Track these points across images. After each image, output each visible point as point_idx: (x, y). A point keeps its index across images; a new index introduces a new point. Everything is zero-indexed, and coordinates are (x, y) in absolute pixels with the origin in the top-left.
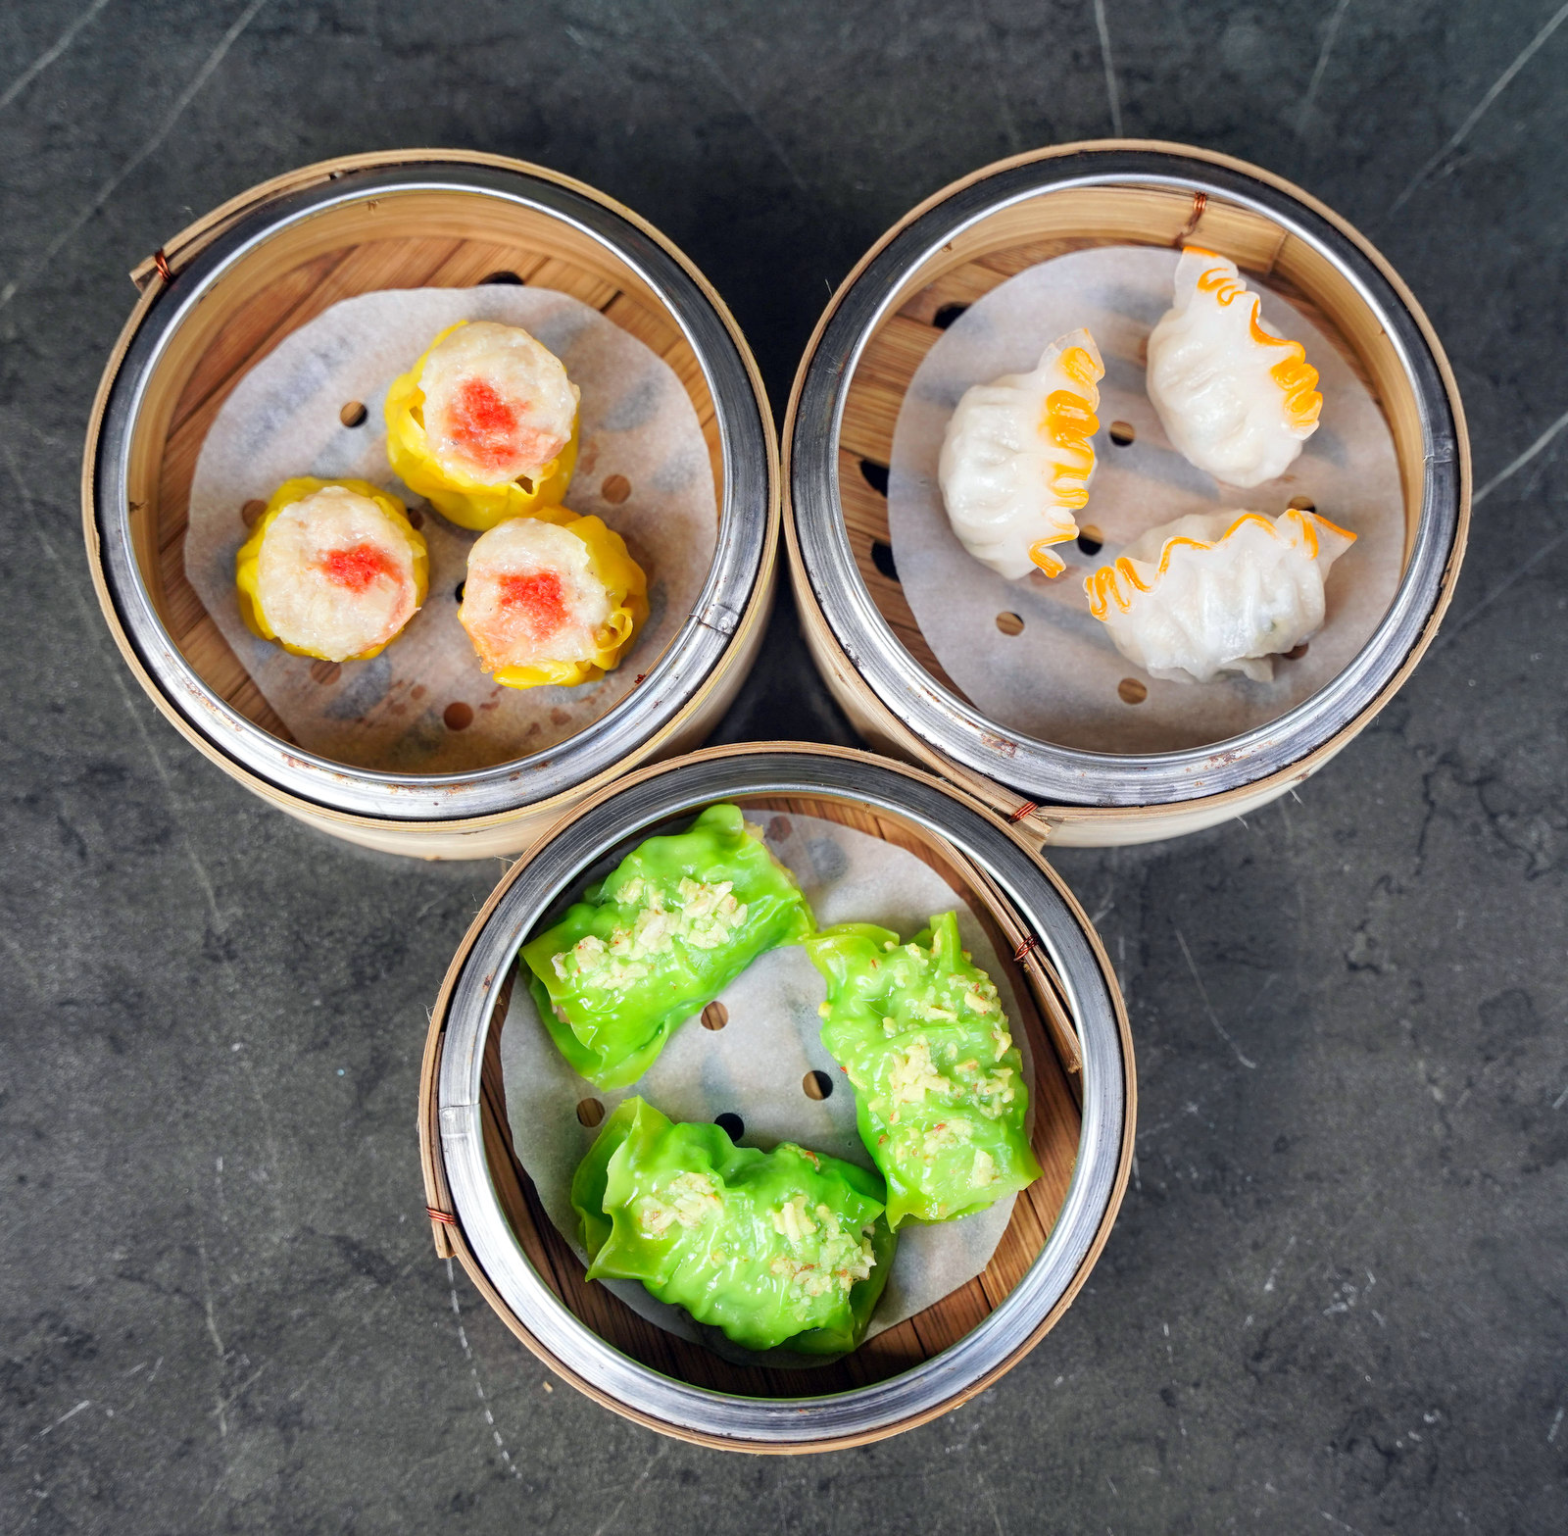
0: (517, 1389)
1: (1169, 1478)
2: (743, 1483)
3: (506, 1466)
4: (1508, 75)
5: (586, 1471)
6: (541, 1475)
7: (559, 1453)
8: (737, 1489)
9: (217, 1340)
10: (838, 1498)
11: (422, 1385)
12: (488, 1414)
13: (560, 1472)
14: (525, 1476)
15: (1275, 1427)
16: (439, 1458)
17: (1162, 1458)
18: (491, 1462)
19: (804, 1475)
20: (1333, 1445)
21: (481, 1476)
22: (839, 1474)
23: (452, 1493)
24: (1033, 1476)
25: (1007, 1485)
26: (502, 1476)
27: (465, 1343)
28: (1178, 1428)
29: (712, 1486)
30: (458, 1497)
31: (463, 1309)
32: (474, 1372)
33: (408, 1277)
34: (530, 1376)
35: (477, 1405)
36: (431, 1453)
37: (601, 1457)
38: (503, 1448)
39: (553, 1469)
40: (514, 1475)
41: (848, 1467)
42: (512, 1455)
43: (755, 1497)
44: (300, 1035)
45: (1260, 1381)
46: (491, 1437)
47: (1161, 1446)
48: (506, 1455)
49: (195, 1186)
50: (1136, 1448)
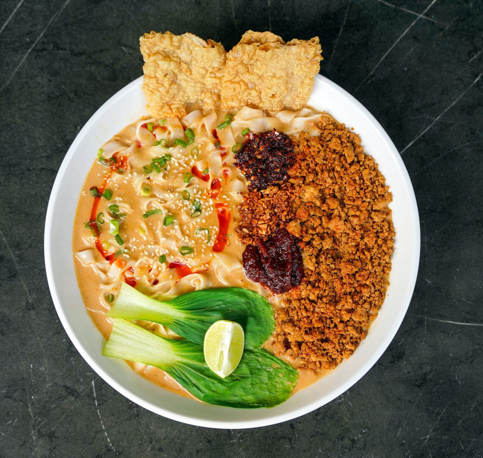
0: (114, 426)
1: (292, 448)
2: (176, 451)
3: (111, 447)
4: (386, 54)
5: (133, 449)
6: (120, 450)
7: (125, 444)
8: (174, 453)
9: (31, 414)
10: (201, 455)
11: (87, 426)
12: (106, 433)
13: (126, 449)
14: (116, 450)
15: (321, 434)
16: (93, 445)
17: (291, 443)
18: (107, 446)
19: (192, 449)
20: (337, 438)
21: (104, 450)
22: (202, 448)
23: (96, 455)
24: (255, 448)
25: (248, 451)
26: (110, 450)
27: (99, 414)
28: (295, 435)
29: (167, 452)
30: (98, 456)
31: (98, 405)
32: (102, 422)
33: (83, 396)
34: (117, 423)
35: (102, 431)
36: (90, 444)
37: (137, 444)
38: (110, 442)
39: (123, 448)
40: (113, 450)
41: (204, 447)
42: (112, 444)
43: (179, 455)
44: (53, 330)
45: (317, 421)
46: (107, 440)
47: (290, 440)
48: (111, 444)
49: (25, 372)
50: (283, 440)
